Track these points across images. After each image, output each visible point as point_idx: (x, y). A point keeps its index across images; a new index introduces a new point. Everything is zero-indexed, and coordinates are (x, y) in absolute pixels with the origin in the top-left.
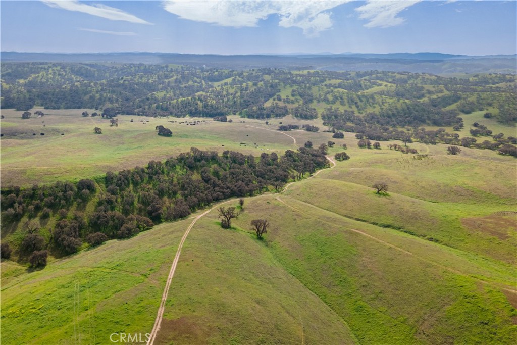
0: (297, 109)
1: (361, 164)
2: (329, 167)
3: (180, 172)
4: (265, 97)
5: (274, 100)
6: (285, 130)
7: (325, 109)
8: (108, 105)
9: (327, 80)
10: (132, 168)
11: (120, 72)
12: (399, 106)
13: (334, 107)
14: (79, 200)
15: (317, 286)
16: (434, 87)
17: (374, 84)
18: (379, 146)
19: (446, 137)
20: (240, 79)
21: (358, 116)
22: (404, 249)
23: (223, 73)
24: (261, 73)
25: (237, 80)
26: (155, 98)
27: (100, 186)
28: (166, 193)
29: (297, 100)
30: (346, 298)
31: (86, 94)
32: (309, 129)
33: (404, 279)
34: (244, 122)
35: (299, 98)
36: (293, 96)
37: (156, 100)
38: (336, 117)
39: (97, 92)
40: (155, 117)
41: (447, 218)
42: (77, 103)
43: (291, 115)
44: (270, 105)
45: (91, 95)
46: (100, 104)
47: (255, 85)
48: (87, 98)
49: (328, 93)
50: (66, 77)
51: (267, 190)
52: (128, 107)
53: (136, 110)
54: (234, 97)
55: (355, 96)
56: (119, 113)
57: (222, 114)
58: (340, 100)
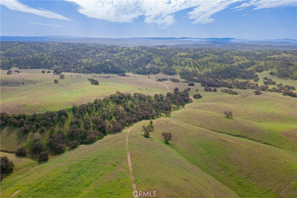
0: (165, 69)
1: (209, 101)
2: (192, 102)
3: (112, 105)
4: (145, 63)
5: (151, 64)
6: (160, 81)
7: (181, 69)
8: (56, 67)
9: (179, 53)
10: (86, 103)
11: (58, 48)
12: (222, 68)
13: (186, 68)
14: (60, 122)
15: (210, 170)
16: (239, 57)
17: (206, 56)
18: (216, 90)
19: (251, 85)
20: (129, 52)
21: (200, 74)
22: (256, 149)
23: (119, 49)
24: (141, 49)
25: (127, 53)
26: (83, 62)
27: (70, 114)
28: (106, 117)
29: (164, 64)
30: (230, 177)
31: (42, 60)
32: (174, 80)
33: (262, 166)
34: (136, 76)
35: (165, 63)
36: (162, 62)
37: (83, 64)
38: (187, 74)
39: (49, 59)
40: (84, 74)
41: (272, 131)
42: (37, 65)
43: (162, 73)
44: (150, 67)
45: (45, 61)
46: (51, 66)
47: (139, 55)
48: (43, 62)
49: (181, 60)
50: (28, 50)
51: (161, 116)
52: (67, 68)
53: (73, 70)
54: (128, 63)
55: (197, 62)
56: (63, 71)
57: (122, 72)
58: (189, 64)
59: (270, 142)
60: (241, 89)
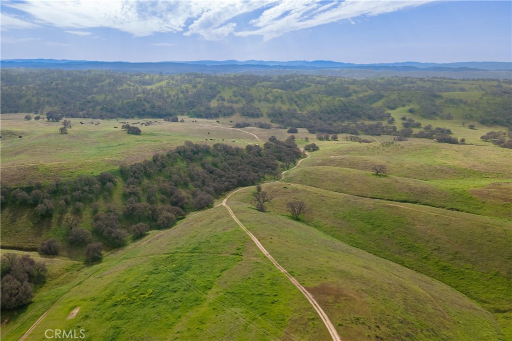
0: (243, 109)
1: (335, 153)
2: (305, 157)
4: (207, 99)
5: (218, 100)
6: (240, 128)
7: (268, 108)
9: (258, 82)
11: (42, 77)
12: (336, 103)
13: (276, 106)
15: (387, 254)
16: (358, 87)
17: (304, 85)
18: (337, 138)
19: (385, 129)
20: (174, 82)
21: (301, 114)
22: (449, 216)
23: (154, 77)
24: (193, 77)
25: (171, 83)
26: (96, 100)
27: (118, 179)
29: (240, 100)
30: (424, 261)
31: (20, 98)
32: (261, 126)
33: (472, 239)
34: (196, 122)
35: (241, 98)
36: (235, 96)
37: (97, 103)
38: (281, 115)
40: (102, 119)
41: (455, 190)
43: (238, 114)
44: (217, 105)
45: (27, 98)
47: (194, 87)
48: (22, 102)
49: (268, 93)
52: (69, 110)
53: (81, 113)
54: (178, 99)
55: (293, 96)
57: (170, 115)
58: (280, 100)
59: (459, 207)
60: (373, 135)
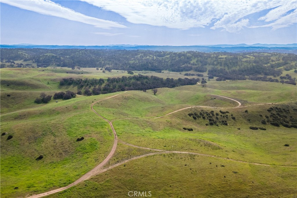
5: (187, 64)
6: (187, 76)
8: (108, 66)
9: (220, 56)
17: (245, 58)
25: (172, 56)
31: (98, 61)
35: (200, 63)
36: (197, 62)
39: (103, 61)
46: (104, 65)
47: (179, 57)
48: (98, 63)
50: (88, 55)
56: (112, 69)
